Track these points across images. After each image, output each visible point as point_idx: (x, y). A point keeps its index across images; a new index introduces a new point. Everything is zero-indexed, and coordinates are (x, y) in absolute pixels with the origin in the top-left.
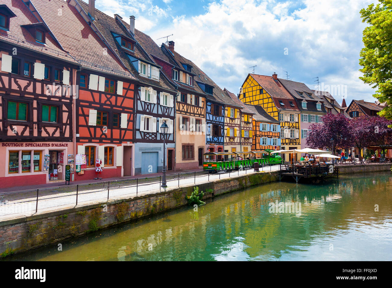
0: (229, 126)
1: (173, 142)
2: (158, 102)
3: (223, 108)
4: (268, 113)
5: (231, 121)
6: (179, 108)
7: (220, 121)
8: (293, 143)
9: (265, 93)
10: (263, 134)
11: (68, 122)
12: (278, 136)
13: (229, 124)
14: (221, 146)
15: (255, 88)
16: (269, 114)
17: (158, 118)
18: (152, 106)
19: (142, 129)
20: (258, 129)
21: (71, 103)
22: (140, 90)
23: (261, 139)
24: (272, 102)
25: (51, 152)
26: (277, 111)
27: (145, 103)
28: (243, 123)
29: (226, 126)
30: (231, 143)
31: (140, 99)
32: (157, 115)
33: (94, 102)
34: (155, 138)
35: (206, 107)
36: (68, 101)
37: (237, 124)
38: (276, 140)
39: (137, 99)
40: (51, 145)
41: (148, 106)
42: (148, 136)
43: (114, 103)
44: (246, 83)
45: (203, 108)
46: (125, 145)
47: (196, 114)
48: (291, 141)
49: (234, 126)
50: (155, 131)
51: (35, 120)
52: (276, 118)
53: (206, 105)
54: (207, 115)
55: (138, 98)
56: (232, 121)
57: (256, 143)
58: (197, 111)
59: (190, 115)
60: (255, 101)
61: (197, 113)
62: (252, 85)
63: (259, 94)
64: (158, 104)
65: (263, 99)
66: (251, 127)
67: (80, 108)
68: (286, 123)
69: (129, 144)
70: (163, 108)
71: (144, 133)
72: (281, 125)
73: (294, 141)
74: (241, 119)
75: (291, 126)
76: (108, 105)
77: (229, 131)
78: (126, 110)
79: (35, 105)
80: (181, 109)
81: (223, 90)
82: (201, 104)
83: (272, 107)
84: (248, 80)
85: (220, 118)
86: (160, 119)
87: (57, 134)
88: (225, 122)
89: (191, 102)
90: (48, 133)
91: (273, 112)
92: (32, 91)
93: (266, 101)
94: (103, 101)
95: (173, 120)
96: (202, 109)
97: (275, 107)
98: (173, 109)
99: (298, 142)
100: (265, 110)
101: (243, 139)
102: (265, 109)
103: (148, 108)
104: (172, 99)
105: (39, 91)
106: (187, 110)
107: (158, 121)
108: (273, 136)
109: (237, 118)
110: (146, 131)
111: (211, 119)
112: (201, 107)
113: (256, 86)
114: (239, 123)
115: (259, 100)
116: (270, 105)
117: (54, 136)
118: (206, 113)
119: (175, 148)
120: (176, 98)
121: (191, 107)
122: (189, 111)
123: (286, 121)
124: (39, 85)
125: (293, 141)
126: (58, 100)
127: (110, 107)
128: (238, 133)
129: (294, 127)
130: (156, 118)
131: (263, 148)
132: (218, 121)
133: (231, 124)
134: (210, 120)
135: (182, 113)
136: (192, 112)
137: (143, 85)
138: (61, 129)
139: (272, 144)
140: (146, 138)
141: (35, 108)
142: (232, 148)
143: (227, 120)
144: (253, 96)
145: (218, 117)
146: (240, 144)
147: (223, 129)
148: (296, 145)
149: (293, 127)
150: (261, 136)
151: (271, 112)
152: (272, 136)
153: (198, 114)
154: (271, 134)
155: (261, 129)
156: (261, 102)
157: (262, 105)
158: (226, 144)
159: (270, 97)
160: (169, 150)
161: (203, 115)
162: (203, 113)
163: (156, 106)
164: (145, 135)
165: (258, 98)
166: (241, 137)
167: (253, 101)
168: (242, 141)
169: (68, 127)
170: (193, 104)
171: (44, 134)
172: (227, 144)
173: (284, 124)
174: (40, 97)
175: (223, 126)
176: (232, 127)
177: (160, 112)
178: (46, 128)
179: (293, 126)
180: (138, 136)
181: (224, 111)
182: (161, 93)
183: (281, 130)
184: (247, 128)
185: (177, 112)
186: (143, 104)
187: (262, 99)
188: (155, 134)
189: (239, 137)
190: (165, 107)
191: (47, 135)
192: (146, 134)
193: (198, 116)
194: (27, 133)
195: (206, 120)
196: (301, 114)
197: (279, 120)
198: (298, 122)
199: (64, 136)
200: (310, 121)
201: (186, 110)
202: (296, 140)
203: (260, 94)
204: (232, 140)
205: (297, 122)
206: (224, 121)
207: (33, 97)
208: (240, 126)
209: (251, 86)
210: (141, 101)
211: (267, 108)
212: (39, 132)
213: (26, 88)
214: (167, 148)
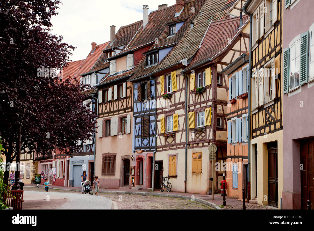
0: (166, 113)
8: (270, 124)
14: (151, 154)
29: (160, 113)
30: (169, 146)
37: (179, 104)
49: (174, 110)
74: (187, 88)
101: (193, 132)
109: (180, 90)
114: (182, 100)
119: (95, 160)
128: (181, 122)
142: (170, 156)
146: (186, 145)
147: (156, 120)
148: (275, 130)
158: (161, 149)
160: (90, 163)
166: (187, 129)
168: (190, 139)
175: (156, 116)
176: (169, 112)
181: (155, 88)
188: (82, 147)
189: (185, 130)
204: (170, 140)
214: (89, 160)
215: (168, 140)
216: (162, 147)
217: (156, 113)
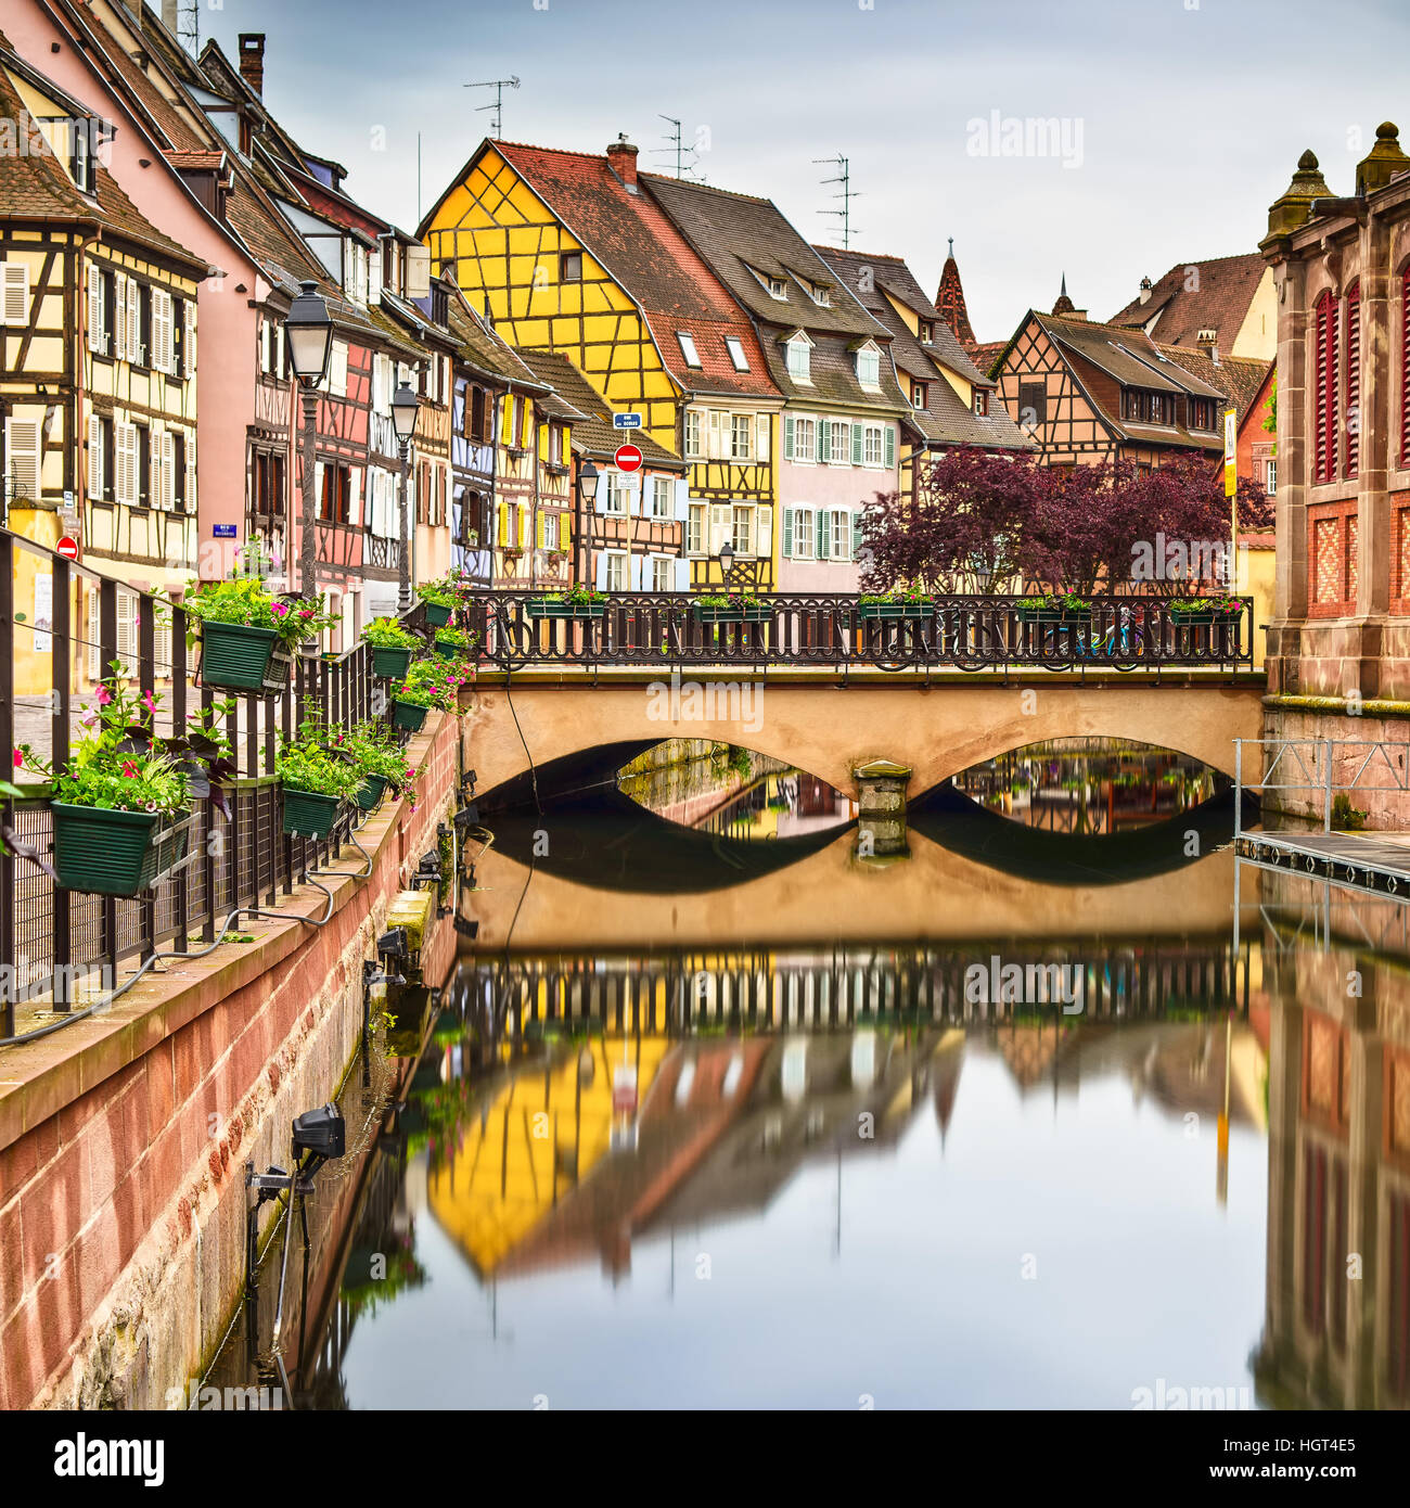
0: (506, 495)
3: (493, 400)
4: (613, 401)
5: (510, 466)
7: (485, 468)
9: (598, 282)
10: (611, 531)
12: (677, 541)
13: (507, 480)
15: (523, 240)
16: (622, 411)
24: (640, 342)
26: (674, 400)
28: (543, 472)
29: (501, 491)
30: (509, 584)
35: (453, 406)
38: (666, 563)
44: (462, 198)
45: (448, 409)
48: (736, 573)
52: (666, 440)
53: (454, 391)
54: (455, 437)
56: (514, 468)
58: (438, 426)
60: (527, 318)
61: (438, 436)
62: (506, 215)
63: (556, 279)
65: (581, 316)
66: (568, 492)
68: (714, 469)
72: (691, 478)
73: (750, 574)
74: (536, 450)
75: (734, 487)
76: (333, 440)
77: (504, 520)
78: (354, 453)
83: (641, 370)
84: (477, 182)
85: (485, 448)
88: (497, 471)
91: (642, 400)
93: (599, 329)
96: (445, 416)
97: (661, 370)
99: (766, 580)
100: (596, 383)
101: (540, 558)
102: (590, 379)
103: (381, 439)
108: (651, 543)
109: (528, 450)
111: (464, 461)
112: (444, 409)
113: (536, 225)
114: (530, 477)
115: (550, 318)
116: (626, 356)
118: (453, 431)
123: (715, 456)
125: (742, 573)
128: (526, 528)
129: (751, 493)
132: (479, 467)
133: (511, 482)
134: (460, 468)
143: (501, 464)
144: (509, 287)
145: (480, 451)
146: (532, 586)
149: (745, 494)
150: (601, 543)
151: (631, 402)
152: (646, 543)
153: (439, 442)
154: (644, 532)
155: (601, 504)
156: (566, 331)
157: (574, 355)
159: (628, 306)
161: (448, 444)
165: (545, 300)
166: (534, 548)
167: (511, 319)
170: (435, 394)
172: (499, 586)
173: (702, 471)
175: (492, 493)
176: (512, 496)
179: (743, 487)
181: (496, 418)
183: (691, 506)
184: (552, 497)
187: (574, 316)
189: (529, 550)
193: (438, 449)
195: (453, 467)
196: (782, 413)
197: (682, 451)
198: (769, 465)
200: (827, 457)
202: (755, 571)
203: (563, 279)
204: (510, 565)
205: (762, 464)
206: (494, 467)
208: (535, 495)
209: (502, 223)
211: (609, 372)
215: (507, 566)
217: (492, 488)
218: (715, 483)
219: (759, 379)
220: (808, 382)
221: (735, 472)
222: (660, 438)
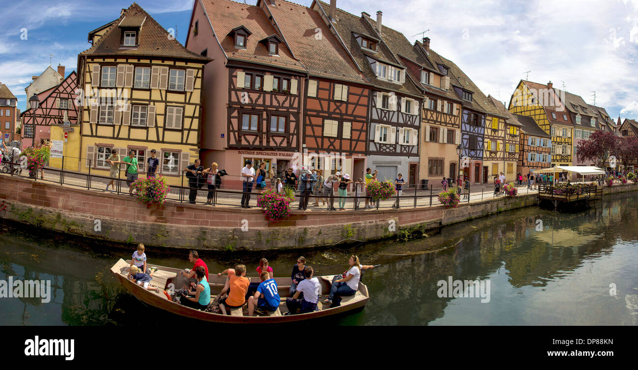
0: (491, 139)
1: (417, 155)
2: (398, 108)
3: (483, 117)
4: (539, 125)
5: (493, 133)
6: (426, 116)
7: (479, 132)
8: (564, 160)
10: (532, 149)
11: (295, 133)
12: (549, 151)
13: (491, 136)
14: (479, 161)
16: (541, 127)
17: (398, 127)
18: (391, 114)
19: (377, 140)
20: (526, 143)
21: (298, 113)
22: (376, 96)
23: (530, 154)
24: (544, 114)
25: (279, 161)
26: (549, 125)
27: (382, 110)
28: (509, 136)
29: (487, 138)
30: (493, 158)
31: (375, 106)
32: (397, 125)
33: (323, 111)
34: (394, 151)
35: (462, 116)
36: (296, 111)
37: (501, 137)
38: (546, 156)
39: (372, 107)
40: (278, 154)
41: (385, 114)
42: (384, 148)
43: (344, 112)
45: (459, 117)
46: (356, 157)
47: (449, 124)
48: (563, 158)
49: (497, 139)
50: (393, 142)
51: (265, 130)
52: (548, 132)
53: (462, 113)
54: (463, 124)
55: (373, 105)
56: (495, 133)
57: (523, 159)
58: (450, 120)
59: (440, 125)
60: (527, 111)
61: (450, 122)
64: (399, 111)
65: (535, 110)
66: (518, 140)
67: (307, 117)
68: (558, 138)
69: (360, 156)
70: (404, 116)
71: (380, 144)
72: (552, 140)
74: (505, 131)
75: (563, 142)
76: (337, 114)
77: (489, 144)
78: (357, 119)
79: (265, 116)
80: (428, 118)
81: (487, 96)
82: (455, 112)
83: (544, 119)
84: (520, 87)
85: (480, 128)
86: (400, 128)
87: (285, 144)
88: (486, 133)
89: (442, 109)
90: (276, 143)
91: (544, 125)
92: (262, 103)
93: (538, 112)
94: (332, 110)
95: (417, 130)
96: (456, 118)
97: (547, 119)
98: (418, 117)
99: (570, 159)
100: (537, 122)
101: (507, 153)
103: (385, 116)
104: (416, 105)
105: (268, 103)
106: (437, 118)
107: (398, 131)
108: (542, 151)
109: (501, 130)
110: (382, 142)
111: (468, 130)
112: (454, 116)
114: (503, 135)
115: (530, 111)
116: (542, 117)
117: (282, 145)
118: (462, 122)
119: (419, 162)
120: (422, 104)
121: (442, 115)
122: (439, 120)
123: (558, 136)
124: (268, 97)
126: (285, 110)
127: (339, 116)
128: (501, 147)
129: (567, 143)
130: (395, 128)
131: (531, 165)
132: (477, 132)
133: (494, 136)
134: (466, 131)
135: (430, 122)
136: (443, 121)
137: (380, 90)
138: (288, 139)
139: (541, 161)
140: (382, 150)
141: (264, 119)
142: (494, 164)
143: (488, 132)
145: (477, 128)
146: (504, 159)
147: (483, 141)
148: (567, 162)
150: (530, 151)
151: (542, 125)
153: (452, 124)
154: (540, 149)
155: (530, 143)
156: (532, 113)
157: (533, 117)
159: (542, 107)
160: (411, 164)
161: (458, 125)
162: (457, 123)
163: (396, 114)
164: (380, 147)
165: (529, 108)
166: (505, 151)
167: (524, 111)
168: (506, 157)
169: (295, 137)
170: (445, 111)
171: (272, 144)
172: (488, 159)
173: (555, 138)
174: (269, 109)
175: (483, 138)
176: (494, 140)
177: (401, 121)
178: (274, 138)
179: (565, 142)
180: (372, 148)
181: (485, 121)
182: (402, 98)
183: (553, 145)
184: (513, 141)
185: (423, 121)
186: (379, 111)
188: (394, 146)
189: (503, 152)
190: (408, 115)
191: (275, 145)
192: (382, 145)
193: (451, 126)
194: (257, 143)
195: (462, 131)
196: (574, 128)
197: (550, 134)
198: (571, 138)
199: (291, 146)
200: (584, 137)
201: (435, 119)
202: (567, 157)
204: (493, 155)
205: (570, 138)
206: (484, 132)
207: (263, 108)
208: (504, 139)
210: (376, 109)
211: (539, 120)
212: (268, 142)
213: (257, 100)
214: (409, 162)
215: (492, 155)
216: (487, 158)
217: (483, 137)
218: (558, 140)
219: (570, 122)
220: (580, 123)
221: (563, 139)
222: (546, 131)
